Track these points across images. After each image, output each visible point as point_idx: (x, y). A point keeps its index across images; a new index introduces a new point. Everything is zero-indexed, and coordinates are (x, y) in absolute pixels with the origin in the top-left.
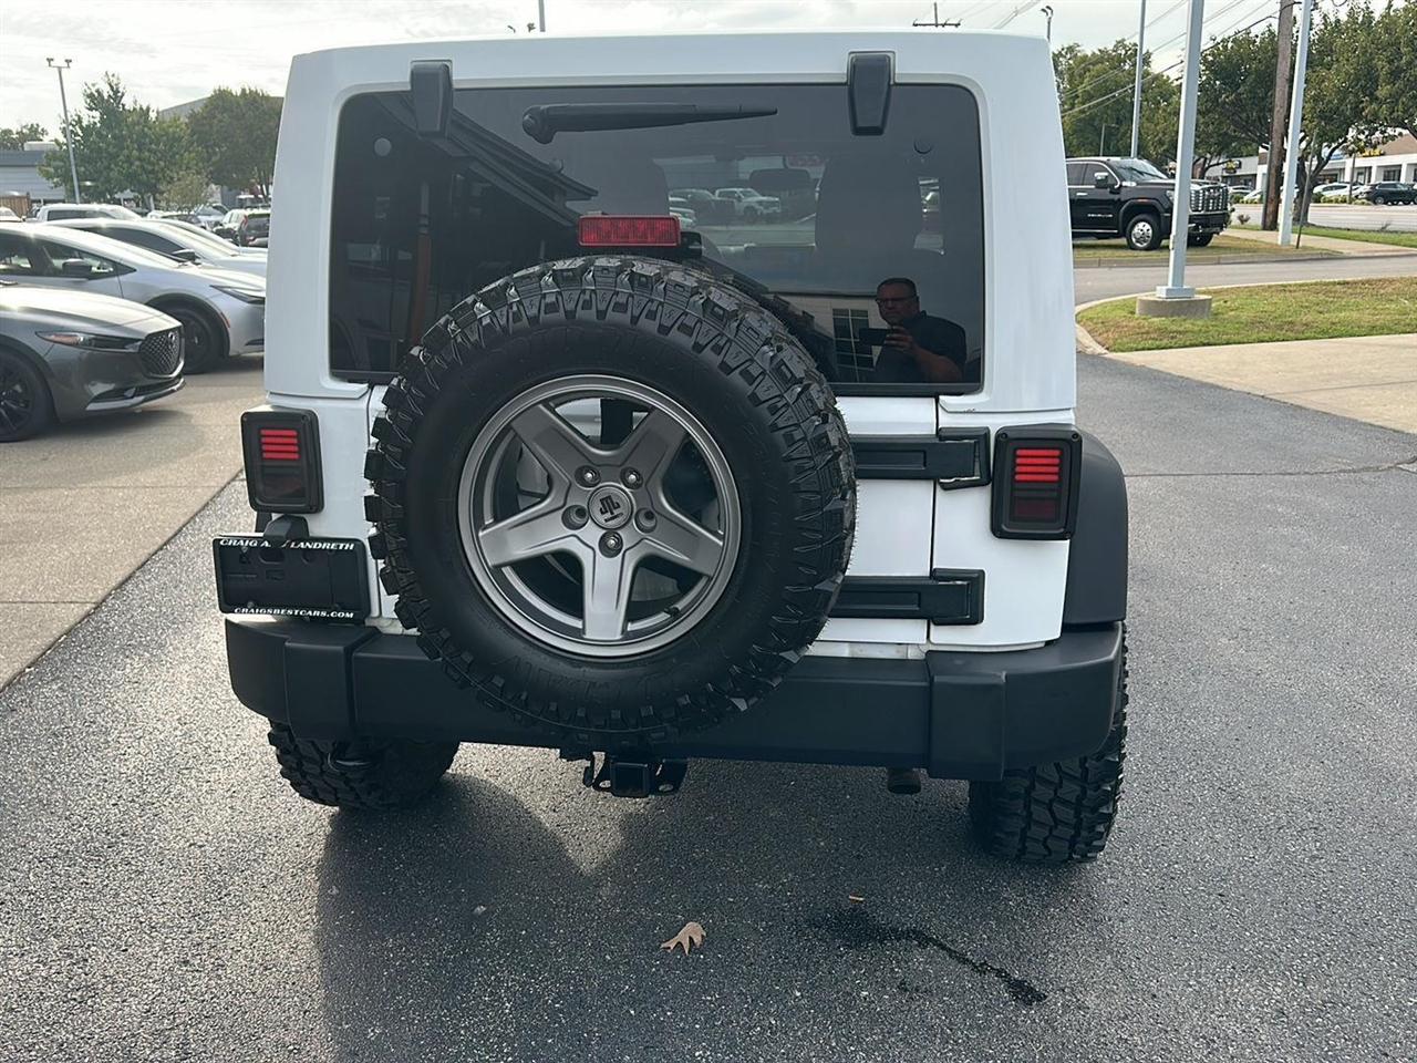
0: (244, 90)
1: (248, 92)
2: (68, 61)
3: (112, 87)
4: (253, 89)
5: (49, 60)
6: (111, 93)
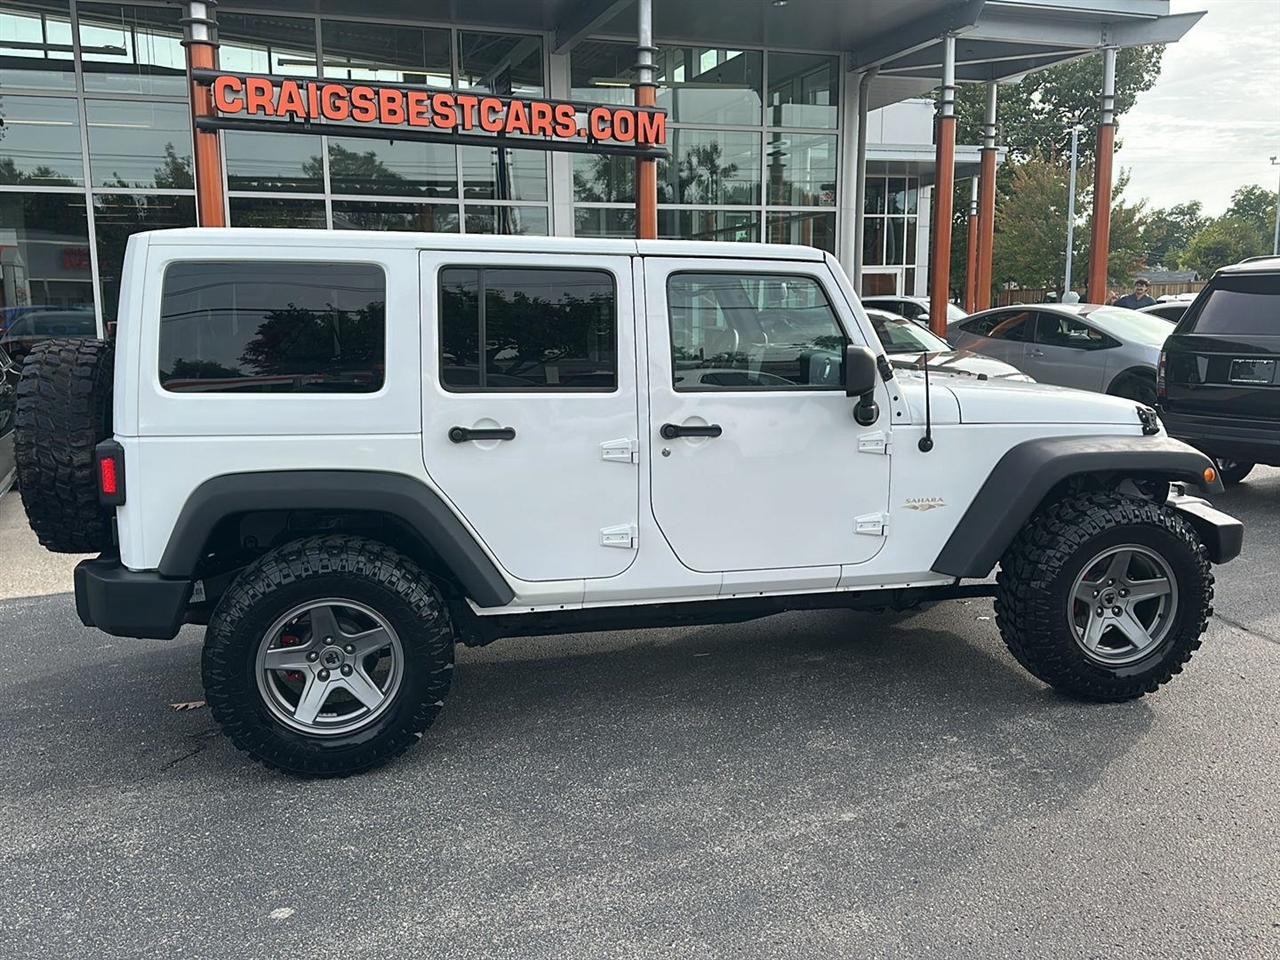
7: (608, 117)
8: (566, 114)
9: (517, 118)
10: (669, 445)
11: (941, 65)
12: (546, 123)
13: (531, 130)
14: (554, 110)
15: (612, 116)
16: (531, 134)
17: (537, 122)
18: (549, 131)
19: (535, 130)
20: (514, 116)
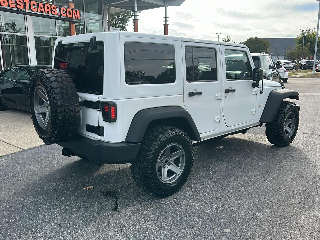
0: (255, 38)
1: (256, 38)
2: (220, 34)
3: (228, 38)
4: (257, 37)
5: (217, 34)
6: (228, 40)
7: (65, 10)
8: (54, 8)
9: (41, 8)
10: (227, 95)
11: (133, 6)
12: (49, 10)
13: (45, 12)
14: (51, 6)
15: (67, 10)
16: (45, 13)
17: (47, 10)
18: (50, 13)
19: (46, 12)
20: (40, 8)
